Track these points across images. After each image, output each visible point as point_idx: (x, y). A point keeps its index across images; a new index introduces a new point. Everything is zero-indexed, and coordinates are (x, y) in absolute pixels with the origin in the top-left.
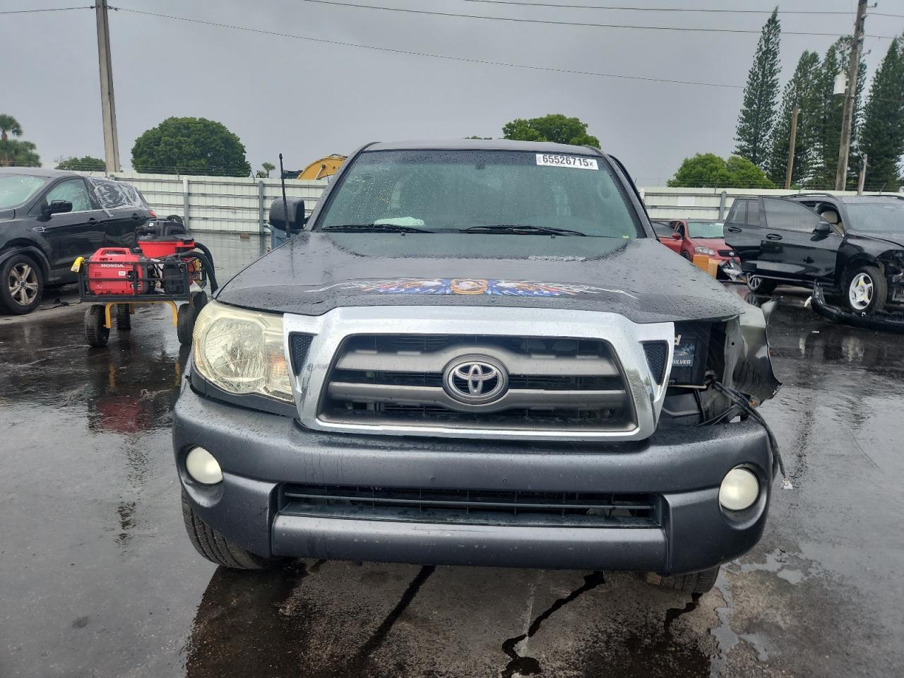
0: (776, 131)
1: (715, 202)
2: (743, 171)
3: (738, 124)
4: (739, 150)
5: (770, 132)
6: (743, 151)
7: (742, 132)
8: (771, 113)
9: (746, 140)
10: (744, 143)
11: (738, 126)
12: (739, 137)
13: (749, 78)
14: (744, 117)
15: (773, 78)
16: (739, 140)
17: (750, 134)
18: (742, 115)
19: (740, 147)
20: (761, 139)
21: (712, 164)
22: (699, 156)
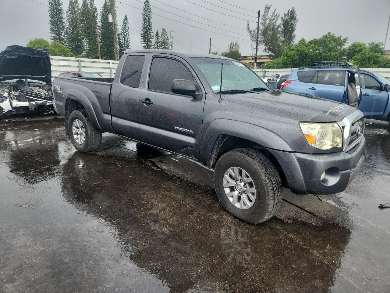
0: (66, 31)
1: (76, 64)
2: (60, 48)
3: (50, 26)
4: (53, 38)
5: (64, 31)
6: (55, 39)
7: (52, 29)
8: (63, 23)
9: (55, 34)
10: (54, 35)
11: (50, 27)
12: (51, 32)
13: (50, 5)
14: (51, 23)
15: (60, 7)
16: (51, 33)
17: (56, 31)
18: (50, 22)
19: (53, 37)
20: (61, 34)
21: (44, 44)
22: (36, 39)
